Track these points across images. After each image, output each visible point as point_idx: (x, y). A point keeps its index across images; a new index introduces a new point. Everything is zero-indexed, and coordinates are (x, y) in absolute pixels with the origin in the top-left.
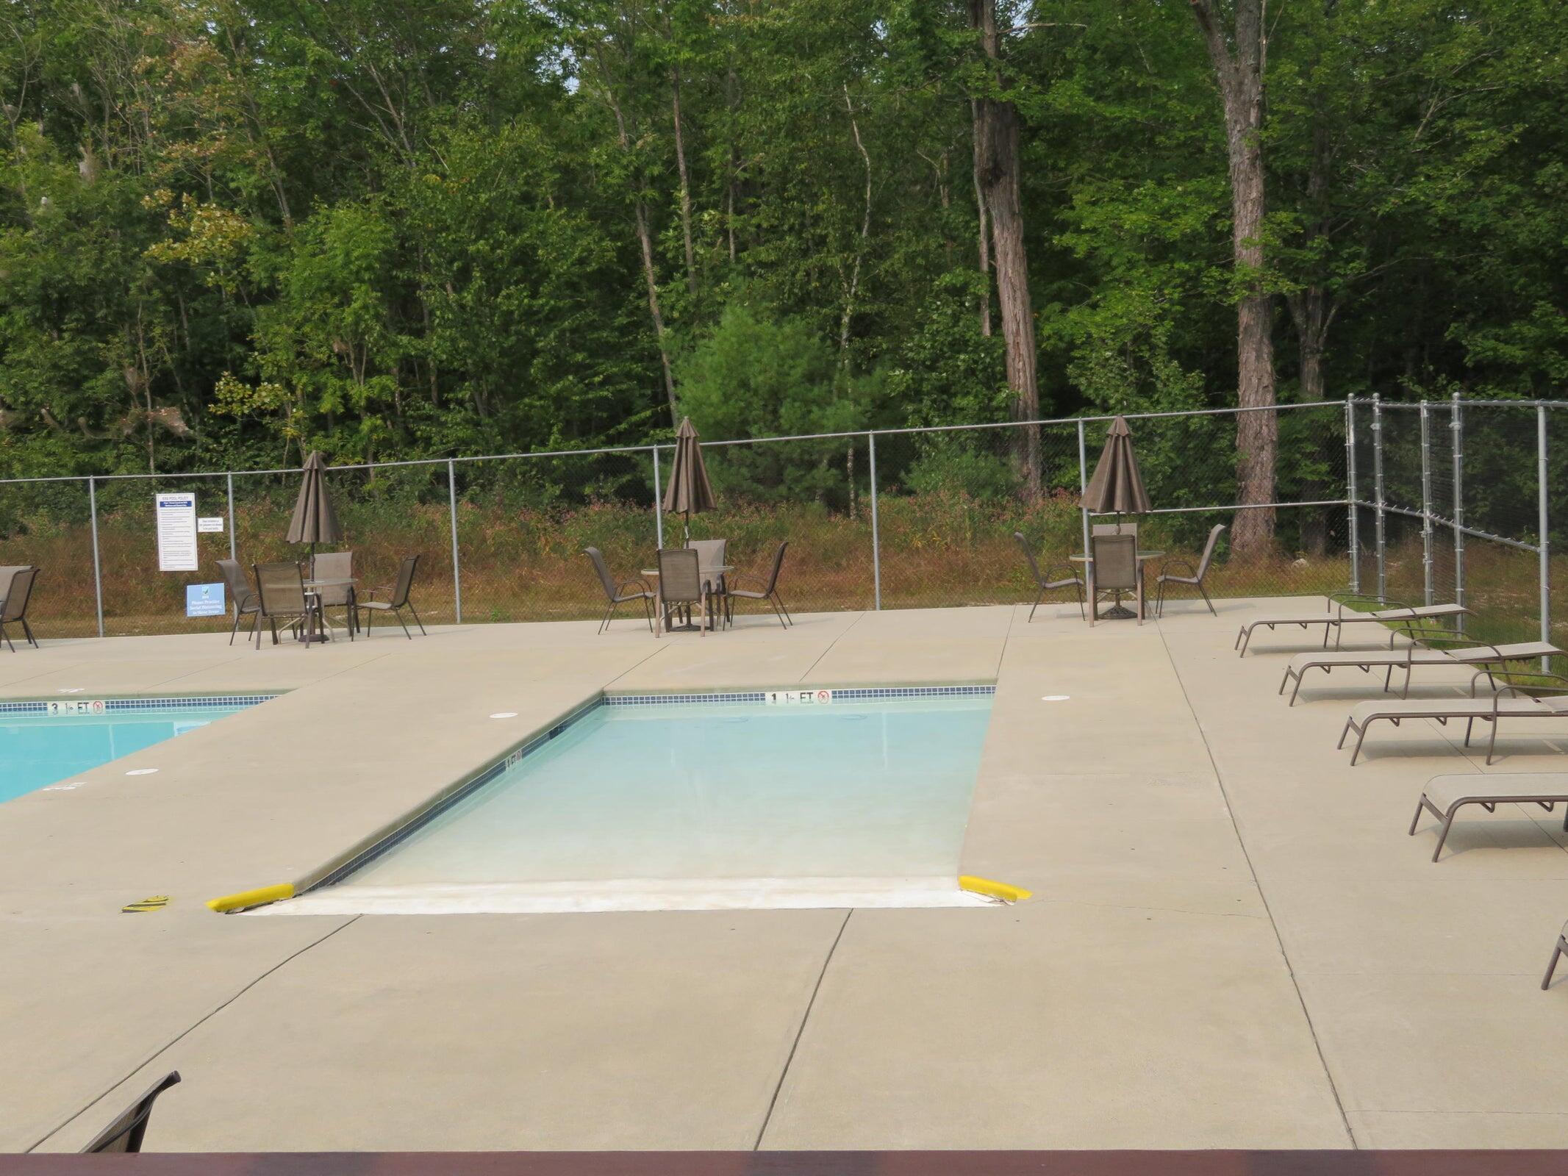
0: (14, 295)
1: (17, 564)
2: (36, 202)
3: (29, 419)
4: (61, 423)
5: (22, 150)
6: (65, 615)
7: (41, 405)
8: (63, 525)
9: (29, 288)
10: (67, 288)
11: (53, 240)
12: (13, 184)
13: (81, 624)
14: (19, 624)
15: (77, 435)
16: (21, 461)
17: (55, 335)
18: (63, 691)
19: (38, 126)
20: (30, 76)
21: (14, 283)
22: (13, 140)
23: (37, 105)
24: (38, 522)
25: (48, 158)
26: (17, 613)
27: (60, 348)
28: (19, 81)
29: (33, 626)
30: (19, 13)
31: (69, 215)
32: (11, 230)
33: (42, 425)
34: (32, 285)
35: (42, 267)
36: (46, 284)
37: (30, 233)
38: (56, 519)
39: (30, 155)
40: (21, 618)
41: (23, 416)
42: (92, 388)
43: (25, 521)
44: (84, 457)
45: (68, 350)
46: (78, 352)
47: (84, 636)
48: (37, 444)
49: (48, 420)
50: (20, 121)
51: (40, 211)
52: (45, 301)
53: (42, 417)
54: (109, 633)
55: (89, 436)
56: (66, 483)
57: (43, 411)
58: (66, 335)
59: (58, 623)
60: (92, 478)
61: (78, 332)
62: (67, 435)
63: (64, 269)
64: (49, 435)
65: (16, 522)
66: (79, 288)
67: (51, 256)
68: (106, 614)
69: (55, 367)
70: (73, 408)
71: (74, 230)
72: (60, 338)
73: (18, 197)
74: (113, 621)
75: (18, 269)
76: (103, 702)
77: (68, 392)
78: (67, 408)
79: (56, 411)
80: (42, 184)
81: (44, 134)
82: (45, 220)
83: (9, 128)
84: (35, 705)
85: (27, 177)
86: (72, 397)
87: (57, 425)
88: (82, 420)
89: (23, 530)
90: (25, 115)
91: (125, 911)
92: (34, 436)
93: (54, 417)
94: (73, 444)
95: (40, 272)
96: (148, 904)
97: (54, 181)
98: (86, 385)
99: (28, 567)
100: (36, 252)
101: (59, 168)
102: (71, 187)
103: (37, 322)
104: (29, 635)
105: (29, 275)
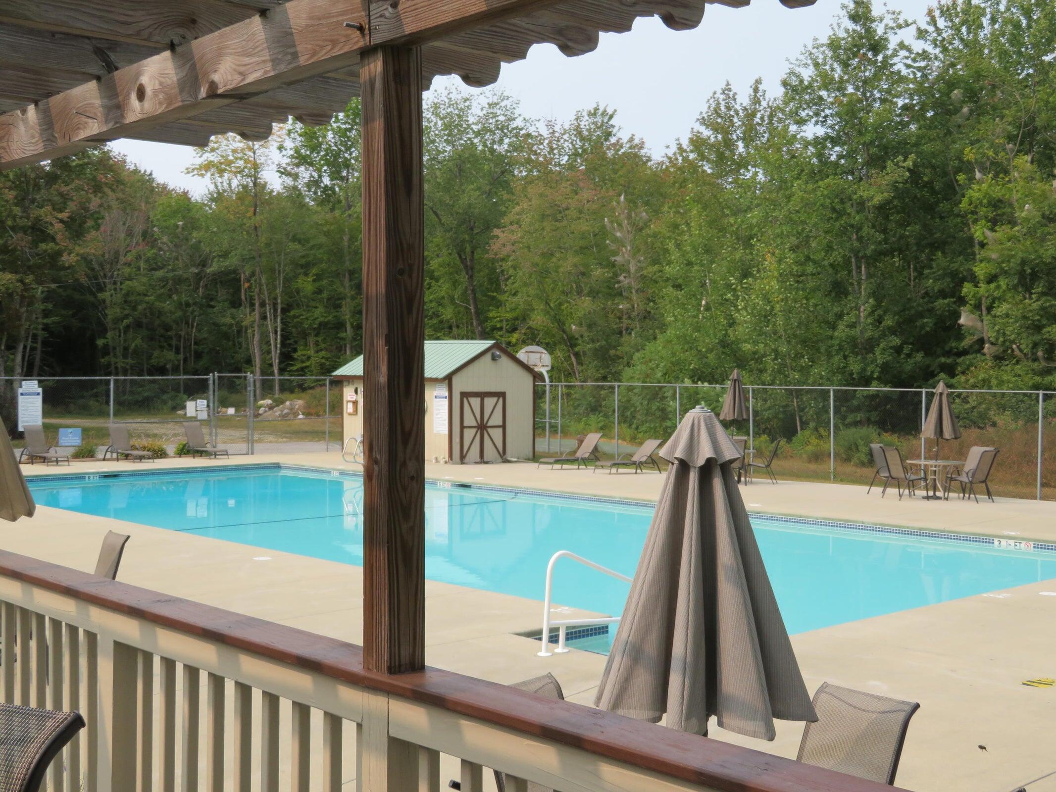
0: (1002, 269)
1: (987, 446)
2: (1022, 208)
3: (1005, 351)
4: (1025, 355)
5: (1016, 174)
6: (1016, 483)
7: (1013, 342)
8: (1021, 423)
9: (1012, 265)
10: (1037, 264)
11: (1031, 233)
12: (1007, 197)
13: (1026, 490)
14: (983, 485)
15: (1036, 364)
16: (996, 378)
17: (1027, 296)
18: (1006, 533)
19: (1028, 158)
20: (1026, 125)
21: (1003, 262)
22: (1010, 168)
23: (1031, 144)
24: (1004, 420)
25: (1033, 179)
26: (983, 478)
27: (1030, 305)
28: (1019, 128)
29: (993, 487)
30: (1025, 84)
31: (1043, 216)
32: (1004, 227)
33: (1013, 356)
34: (1014, 264)
35: (1022, 251)
36: (1023, 262)
37: (1016, 228)
38: (1016, 419)
39: (1021, 177)
40: (984, 482)
41: (1001, 349)
42: (1049, 332)
43: (996, 419)
44: (1038, 379)
45: (1035, 306)
46: (1043, 308)
47: (1027, 498)
48: (1009, 368)
49: (1017, 352)
50: (1016, 155)
51: (1024, 214)
52: (1022, 274)
53: (1013, 351)
54: (1043, 498)
55: (1043, 364)
56: (1025, 394)
57: (1014, 346)
58: (1034, 296)
59: (1011, 488)
60: (1041, 392)
61: (1044, 294)
62: (1030, 363)
63: (1036, 251)
64: (1018, 362)
65: (989, 419)
66: (1045, 264)
67: (1028, 243)
68: (1043, 485)
69: (1025, 317)
70: (1035, 345)
71: (1046, 226)
72: (1031, 298)
73: (1011, 205)
74: (1047, 490)
75: (1006, 252)
76: (1032, 543)
77: (1033, 334)
78: (1030, 346)
79: (1023, 347)
80: (1026, 196)
81: (1032, 162)
82: (1027, 220)
83: (1009, 160)
84: (986, 539)
85: (1017, 191)
86: (1037, 338)
87: (1023, 356)
88: (1040, 354)
89: (994, 424)
90: (1019, 151)
91: (1024, 684)
92: (1007, 362)
93: (1021, 351)
94: (1033, 370)
95: (1020, 255)
96: (1040, 682)
97: (1035, 194)
98: (1044, 330)
99: (992, 449)
100: (1019, 241)
101: (1039, 185)
102: (1046, 198)
103: (1015, 288)
104: (989, 494)
105: (1013, 256)
